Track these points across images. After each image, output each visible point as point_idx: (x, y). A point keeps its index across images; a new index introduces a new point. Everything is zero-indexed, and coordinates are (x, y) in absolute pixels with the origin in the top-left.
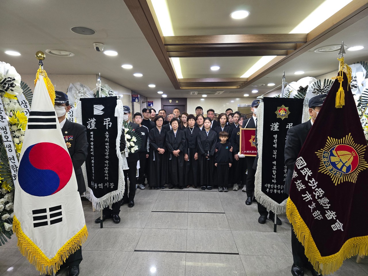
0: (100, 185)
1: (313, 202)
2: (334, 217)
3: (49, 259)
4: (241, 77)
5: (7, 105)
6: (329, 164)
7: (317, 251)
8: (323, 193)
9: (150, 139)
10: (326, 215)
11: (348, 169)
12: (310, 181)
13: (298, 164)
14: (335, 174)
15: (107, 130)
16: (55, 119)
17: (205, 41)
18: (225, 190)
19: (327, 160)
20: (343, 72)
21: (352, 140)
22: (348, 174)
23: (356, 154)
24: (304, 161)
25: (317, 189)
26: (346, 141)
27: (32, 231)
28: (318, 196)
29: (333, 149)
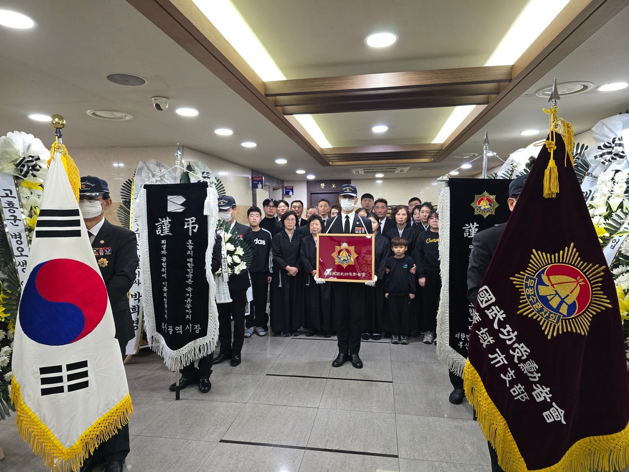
0: (177, 328)
1: (509, 369)
2: (547, 397)
3: (65, 449)
4: (433, 142)
5: (25, 199)
6: (536, 299)
7: (521, 460)
8: (527, 352)
9: (274, 251)
10: (534, 393)
11: (571, 308)
12: (501, 329)
13: (481, 299)
14: (547, 318)
15: (190, 238)
16: (79, 221)
17: (332, 86)
18: (404, 341)
19: (532, 292)
20: (555, 132)
21: (576, 256)
22: (572, 319)
23: (584, 281)
24: (491, 293)
25: (516, 345)
26: (565, 257)
27: (38, 401)
28: (519, 358)
29: (543, 272)
